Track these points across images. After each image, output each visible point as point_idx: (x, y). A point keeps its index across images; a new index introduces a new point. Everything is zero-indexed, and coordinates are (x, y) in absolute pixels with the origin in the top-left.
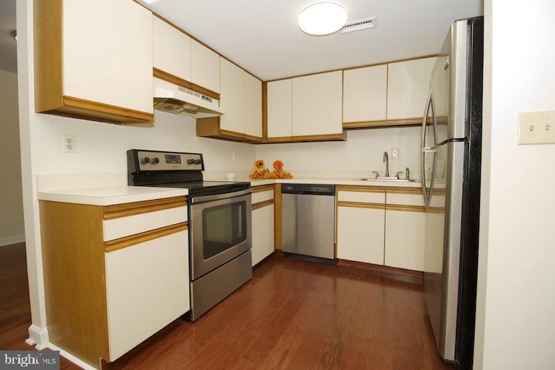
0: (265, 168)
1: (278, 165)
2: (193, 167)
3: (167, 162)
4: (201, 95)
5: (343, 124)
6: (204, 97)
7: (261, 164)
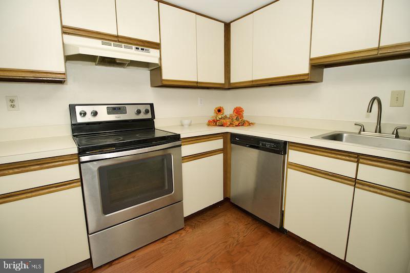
0: (225, 114)
1: (238, 111)
2: (142, 116)
3: (109, 113)
4: (134, 47)
5: (311, 60)
6: (137, 48)
7: (219, 111)
